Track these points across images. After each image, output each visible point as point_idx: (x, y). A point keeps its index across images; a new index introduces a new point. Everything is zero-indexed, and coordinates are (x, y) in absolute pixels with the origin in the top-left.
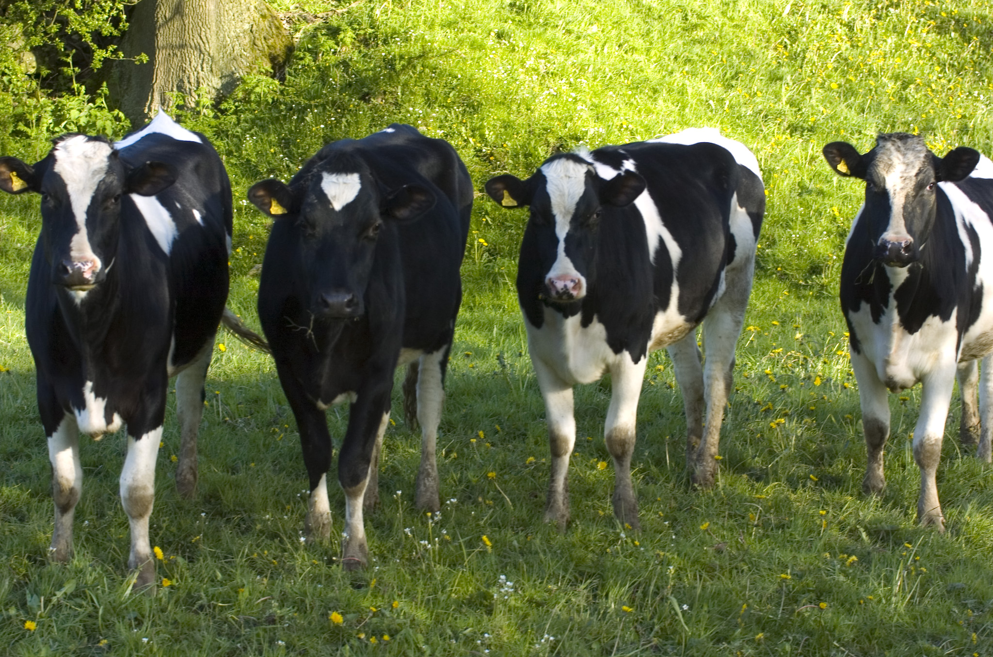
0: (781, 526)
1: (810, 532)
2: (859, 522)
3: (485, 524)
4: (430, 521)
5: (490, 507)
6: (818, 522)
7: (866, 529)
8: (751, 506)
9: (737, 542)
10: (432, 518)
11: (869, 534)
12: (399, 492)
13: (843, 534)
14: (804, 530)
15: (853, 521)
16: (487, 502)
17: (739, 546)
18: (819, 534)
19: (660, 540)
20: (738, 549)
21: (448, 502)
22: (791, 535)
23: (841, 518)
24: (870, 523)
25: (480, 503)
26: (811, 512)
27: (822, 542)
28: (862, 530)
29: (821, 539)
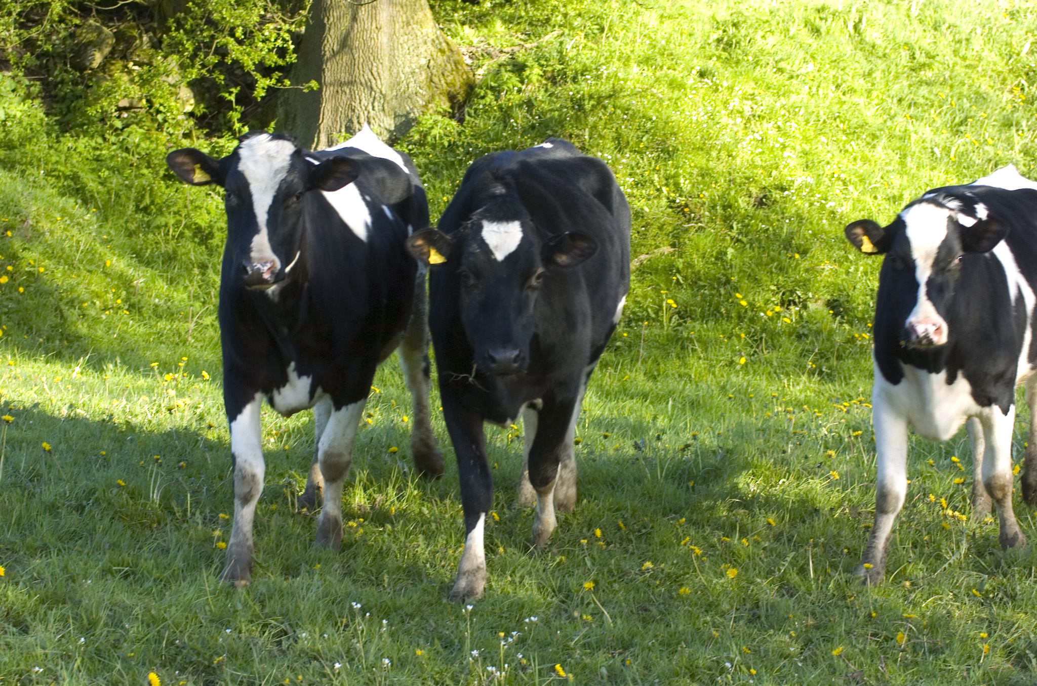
0: (935, 651)
1: (969, 657)
2: (1030, 645)
3: (576, 644)
4: (503, 643)
5: (585, 623)
6: (980, 645)
8: (902, 625)
9: (877, 670)
10: (506, 641)
12: (470, 608)
13: (1008, 661)
14: (962, 655)
15: (1022, 644)
16: (585, 617)
17: (879, 675)
18: (979, 660)
19: (780, 669)
20: (877, 679)
21: (527, 620)
22: (945, 661)
23: (1009, 640)
25: (575, 618)
26: (972, 633)
27: (981, 671)
28: (1032, 656)
29: (979, 667)
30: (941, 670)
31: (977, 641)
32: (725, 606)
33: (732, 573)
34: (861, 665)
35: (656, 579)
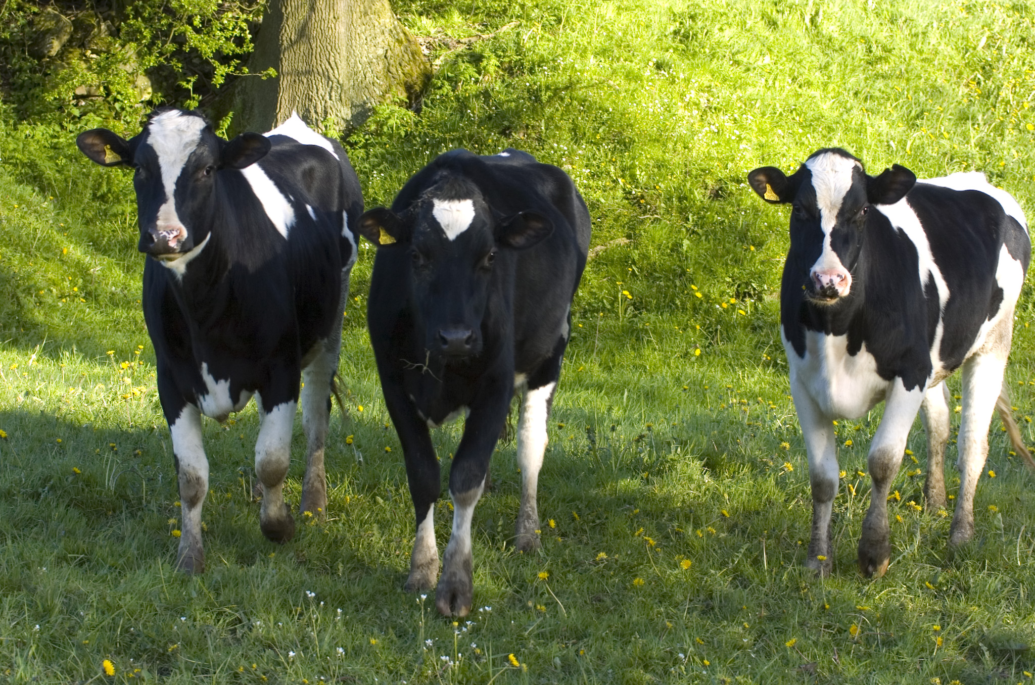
0: (888, 643)
1: (922, 650)
2: (983, 638)
3: (529, 634)
4: (457, 632)
5: (539, 614)
6: (933, 638)
7: (990, 647)
8: (855, 618)
9: (830, 662)
10: (460, 630)
11: (994, 655)
12: (424, 597)
13: (961, 654)
14: (915, 648)
15: (975, 637)
16: (539, 607)
17: (832, 667)
18: (932, 652)
19: (734, 660)
20: (830, 671)
21: (481, 610)
22: (898, 653)
23: (962, 633)
24: (996, 640)
25: (530, 608)
26: (925, 626)
27: (934, 664)
28: (984, 648)
29: (932, 660)
30: (894, 662)
31: (930, 634)
32: (679, 597)
33: (685, 564)
34: (814, 657)
35: (610, 569)
